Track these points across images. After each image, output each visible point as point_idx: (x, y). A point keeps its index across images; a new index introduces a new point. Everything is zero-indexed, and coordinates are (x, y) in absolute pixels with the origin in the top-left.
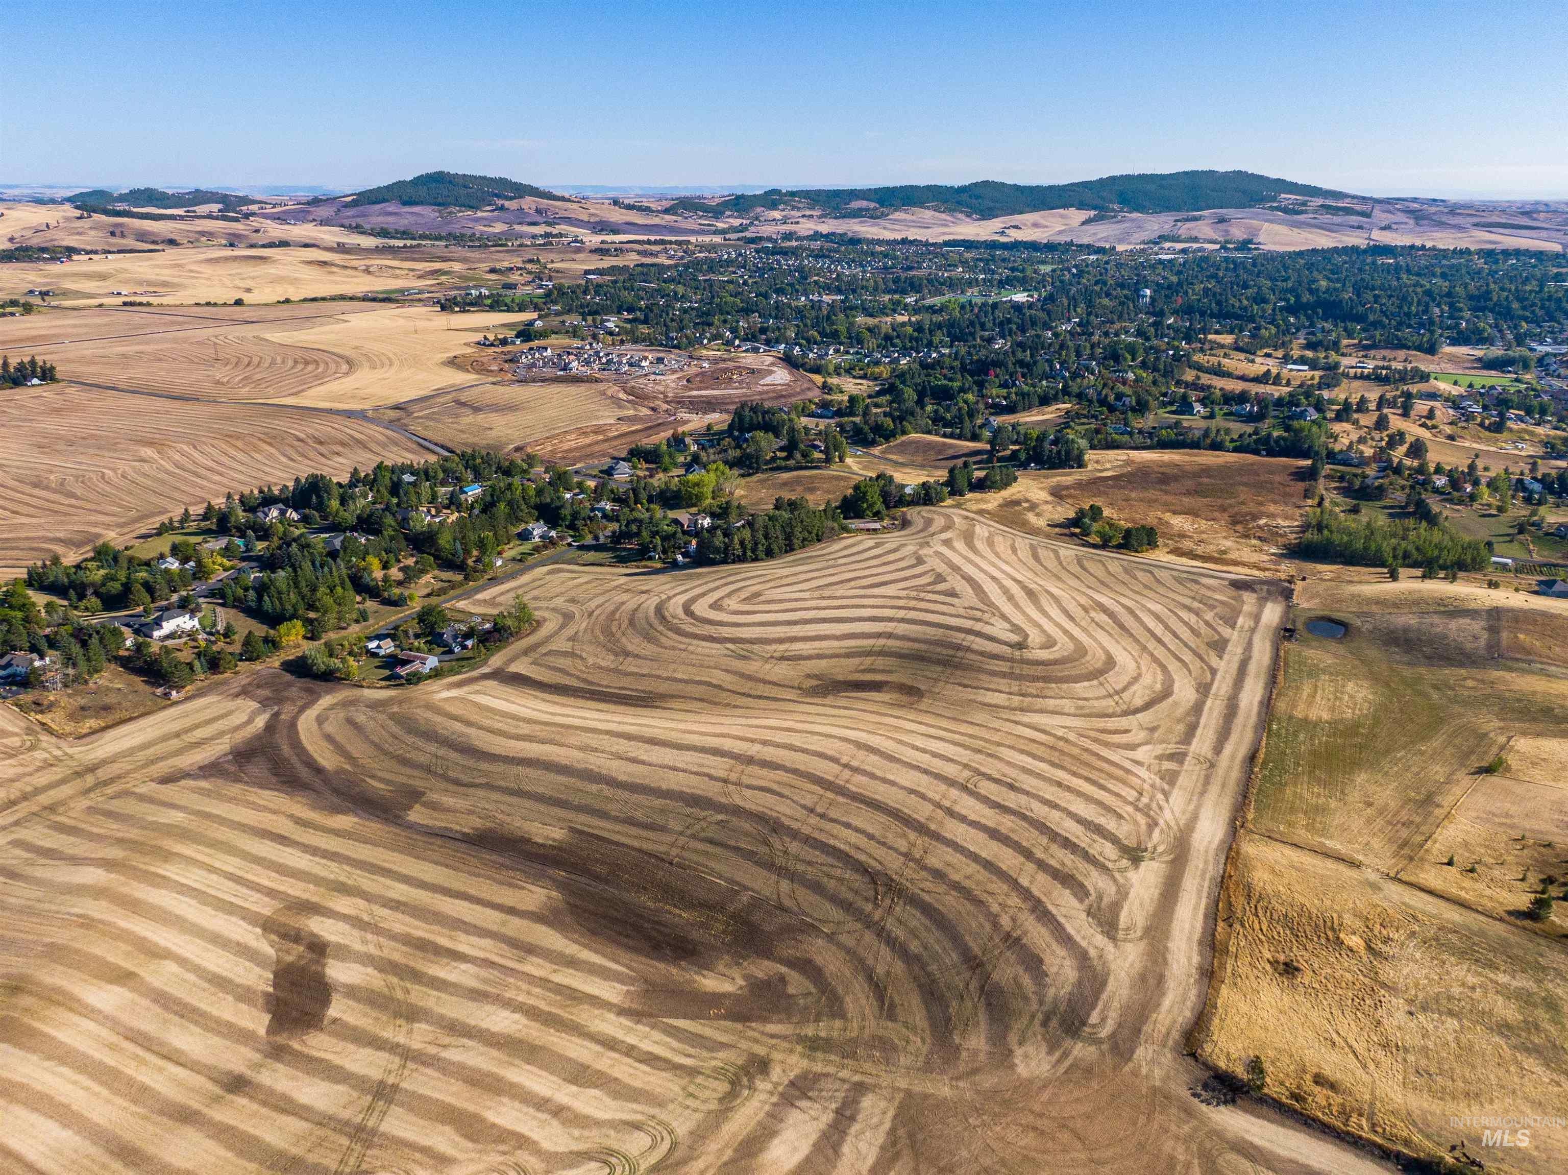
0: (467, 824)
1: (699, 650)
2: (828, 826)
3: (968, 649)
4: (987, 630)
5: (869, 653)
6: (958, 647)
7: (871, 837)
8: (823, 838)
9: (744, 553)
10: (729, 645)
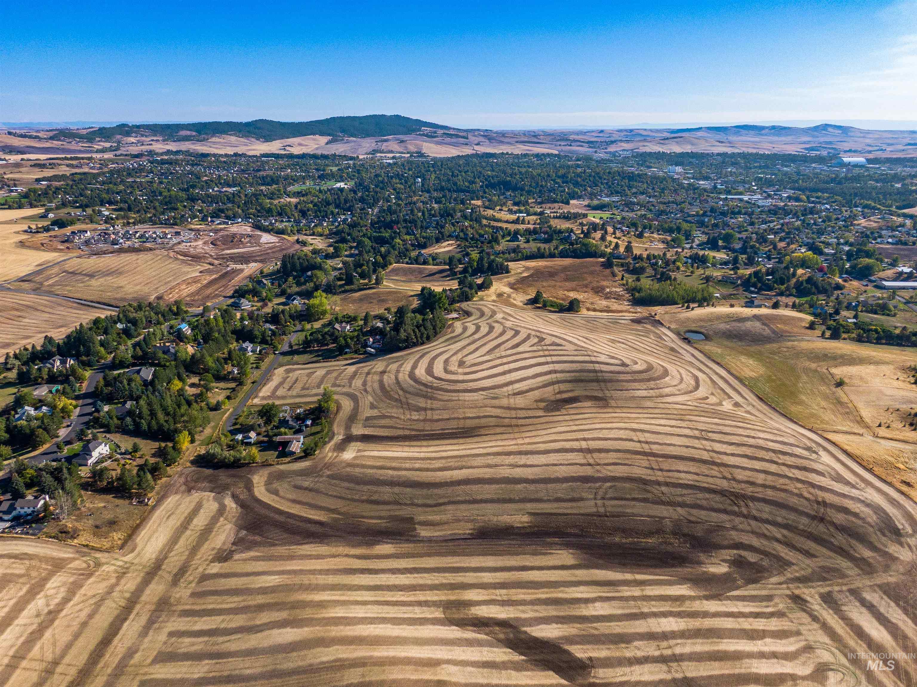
0: (465, 529)
1: (467, 398)
2: (670, 474)
3: (602, 372)
4: (598, 359)
5: (558, 382)
6: (595, 371)
7: (697, 474)
8: (673, 480)
9: (417, 341)
10: (481, 392)
